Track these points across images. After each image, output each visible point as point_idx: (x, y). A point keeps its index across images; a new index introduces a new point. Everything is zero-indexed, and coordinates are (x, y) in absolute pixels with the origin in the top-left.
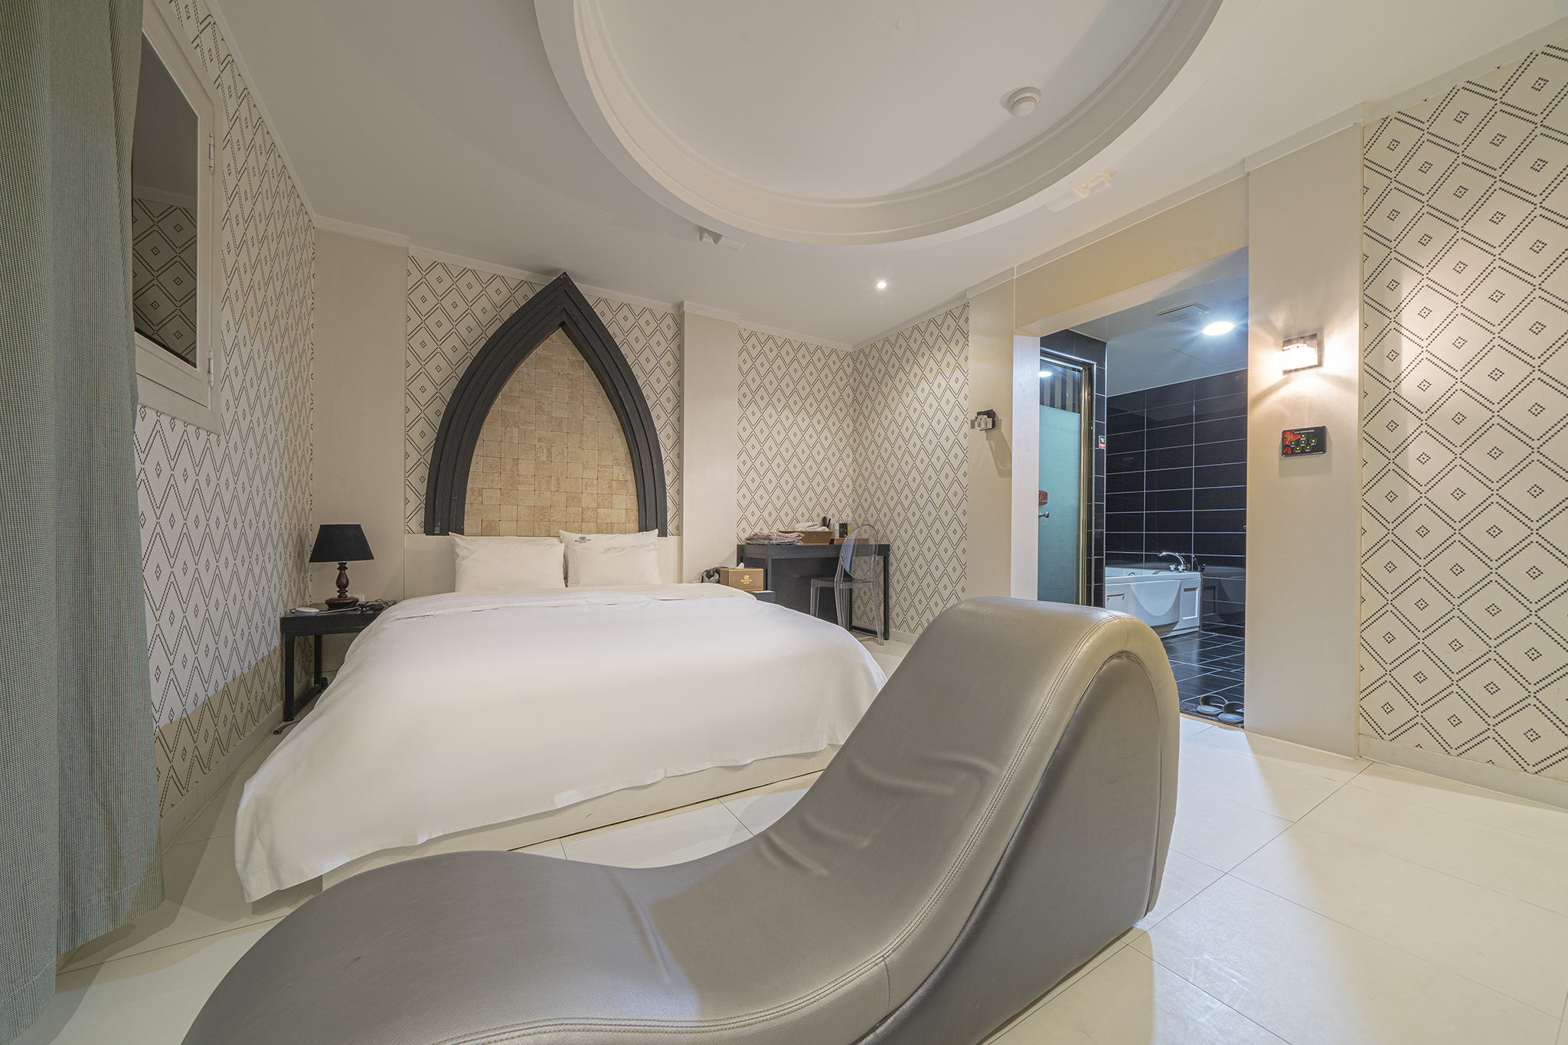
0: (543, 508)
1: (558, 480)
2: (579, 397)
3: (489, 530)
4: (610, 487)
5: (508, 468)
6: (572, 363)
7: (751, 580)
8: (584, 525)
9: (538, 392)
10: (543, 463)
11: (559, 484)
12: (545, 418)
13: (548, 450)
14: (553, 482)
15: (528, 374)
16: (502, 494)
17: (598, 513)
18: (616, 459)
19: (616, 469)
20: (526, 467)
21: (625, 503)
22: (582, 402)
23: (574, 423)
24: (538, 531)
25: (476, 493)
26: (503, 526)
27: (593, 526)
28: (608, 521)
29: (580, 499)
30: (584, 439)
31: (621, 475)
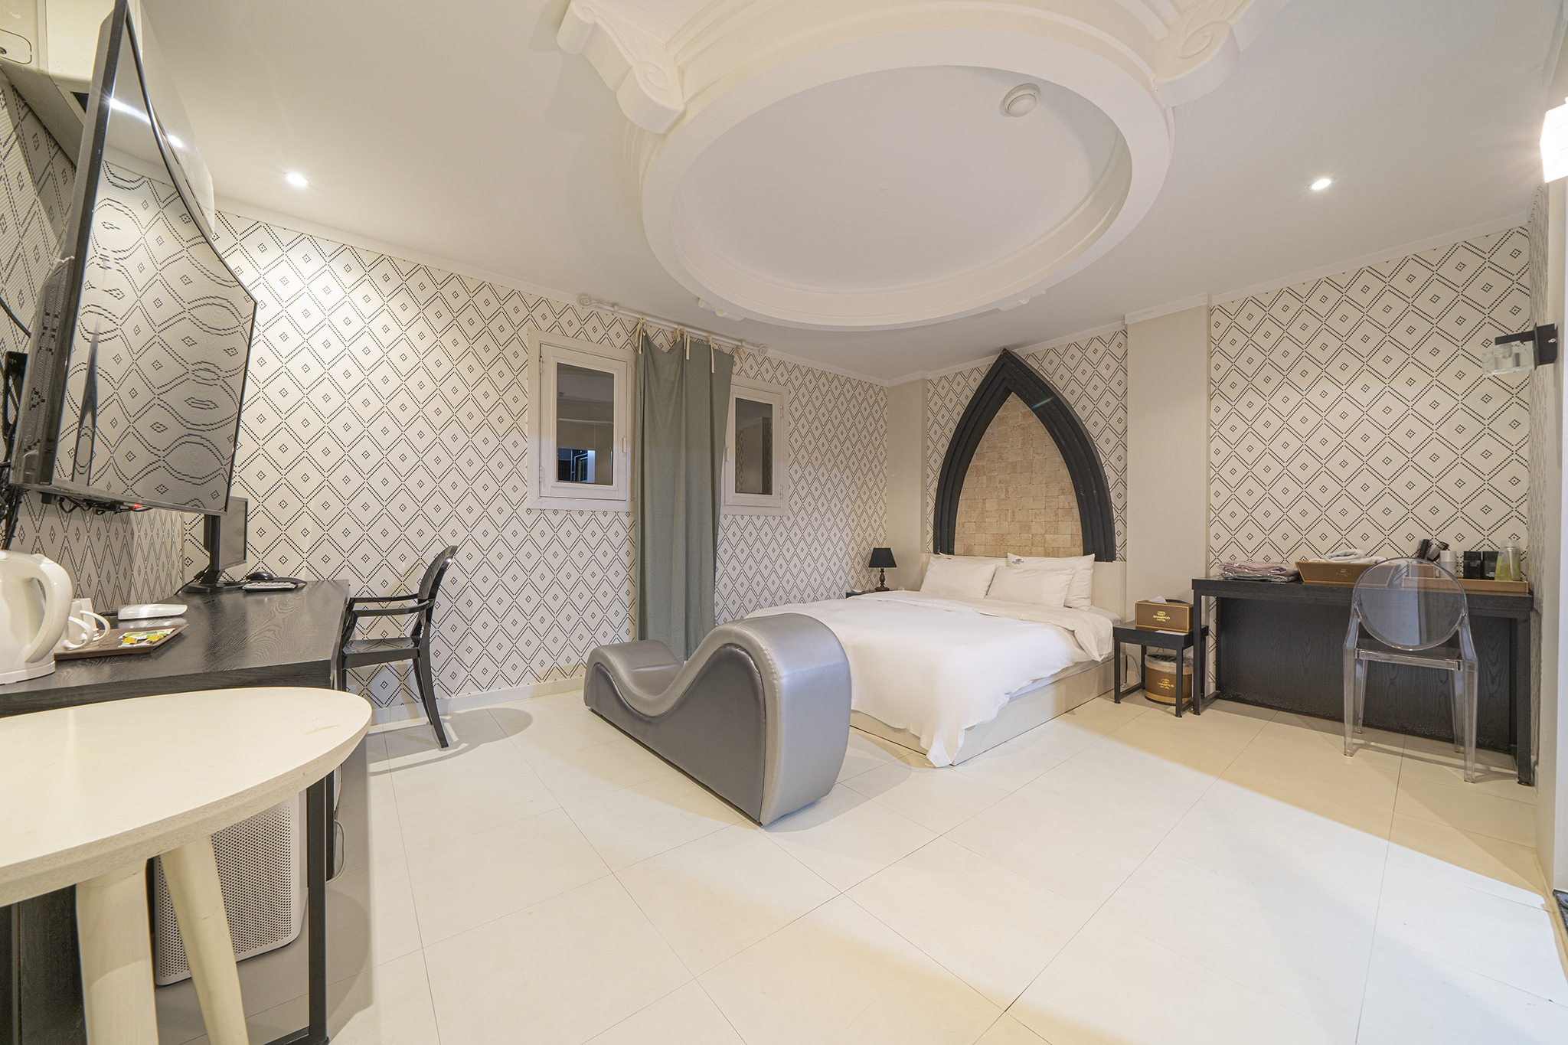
0: (1002, 535)
1: (1013, 512)
2: (1030, 442)
3: (968, 553)
4: (1056, 515)
5: (980, 506)
6: (1024, 415)
7: (1168, 618)
8: (1034, 549)
9: (999, 445)
10: (1003, 500)
11: (1014, 515)
12: (1003, 464)
13: (1006, 489)
14: (1010, 515)
15: (992, 434)
16: (976, 526)
17: (1045, 539)
18: (1062, 489)
19: (1062, 498)
20: (991, 505)
21: (1071, 528)
22: (1032, 444)
23: (1025, 464)
24: (999, 553)
25: (961, 526)
26: (977, 549)
27: (1041, 549)
28: (1054, 545)
29: (1030, 527)
30: (1034, 475)
31: (1066, 504)
